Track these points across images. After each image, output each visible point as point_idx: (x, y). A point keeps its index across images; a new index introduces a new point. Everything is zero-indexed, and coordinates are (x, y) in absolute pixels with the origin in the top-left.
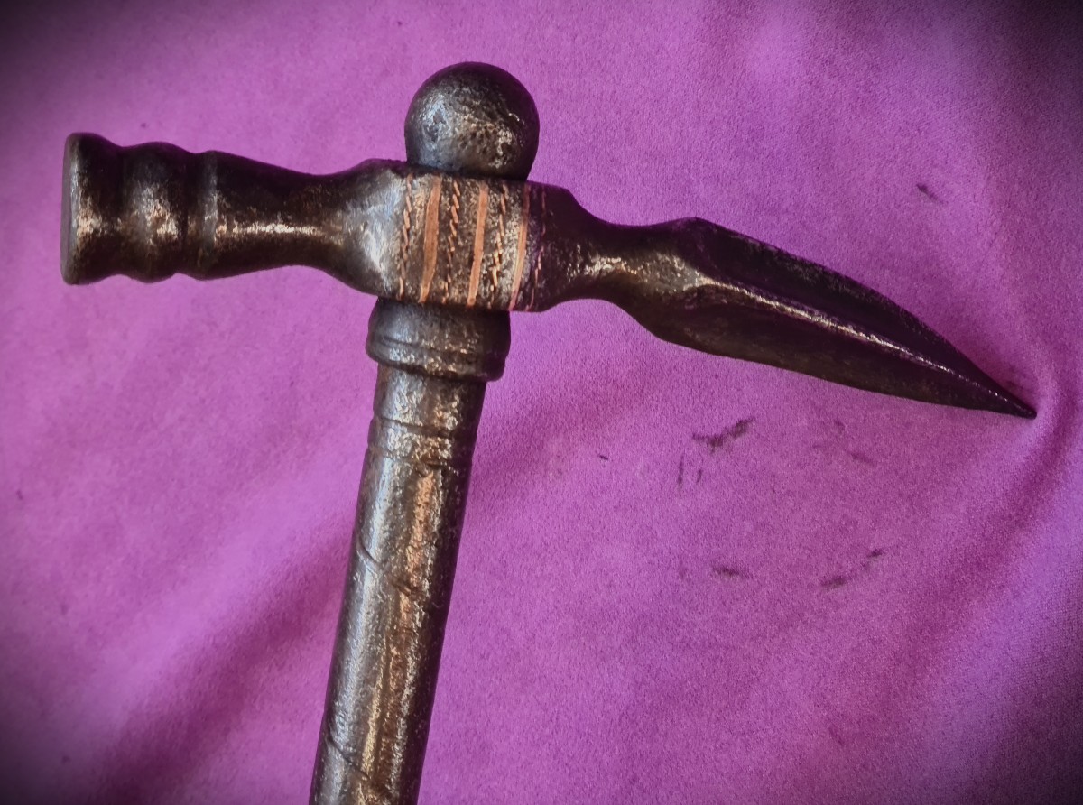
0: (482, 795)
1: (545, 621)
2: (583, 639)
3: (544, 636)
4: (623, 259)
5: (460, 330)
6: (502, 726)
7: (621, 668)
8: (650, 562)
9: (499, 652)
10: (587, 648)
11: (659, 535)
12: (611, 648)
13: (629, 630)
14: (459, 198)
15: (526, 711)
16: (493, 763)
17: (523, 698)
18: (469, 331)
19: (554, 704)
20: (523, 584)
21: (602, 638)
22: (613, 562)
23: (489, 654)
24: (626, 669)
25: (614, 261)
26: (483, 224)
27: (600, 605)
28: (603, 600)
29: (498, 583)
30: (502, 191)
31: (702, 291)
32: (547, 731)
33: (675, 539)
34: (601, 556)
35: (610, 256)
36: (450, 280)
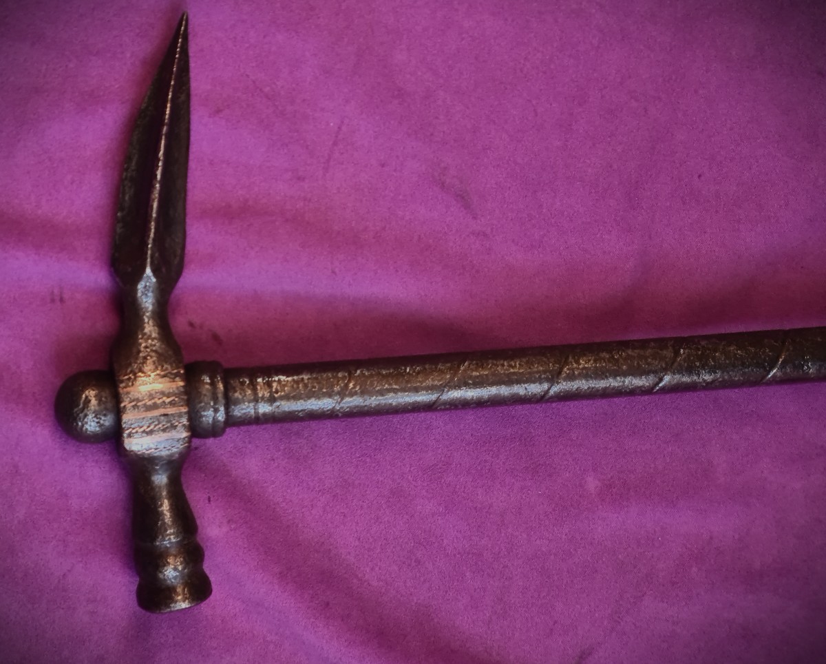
0: (419, 483)
1: (309, 489)
2: (310, 462)
3: (318, 485)
4: (144, 315)
5: (201, 407)
6: (378, 487)
7: (316, 433)
8: (250, 443)
9: (338, 507)
10: (313, 457)
11: (232, 445)
12: (307, 443)
13: (293, 438)
14: (133, 429)
15: (363, 477)
16: (399, 484)
17: (357, 482)
18: (201, 402)
19: (352, 463)
20: (293, 510)
21: (304, 451)
22: (259, 464)
23: (342, 513)
24: (315, 430)
25: (146, 320)
26: (144, 413)
27: (286, 460)
28: (283, 460)
29: (300, 525)
30: (125, 406)
31: (154, 271)
32: (368, 460)
33: (231, 435)
34: (259, 472)
35: (145, 323)
36: (177, 424)
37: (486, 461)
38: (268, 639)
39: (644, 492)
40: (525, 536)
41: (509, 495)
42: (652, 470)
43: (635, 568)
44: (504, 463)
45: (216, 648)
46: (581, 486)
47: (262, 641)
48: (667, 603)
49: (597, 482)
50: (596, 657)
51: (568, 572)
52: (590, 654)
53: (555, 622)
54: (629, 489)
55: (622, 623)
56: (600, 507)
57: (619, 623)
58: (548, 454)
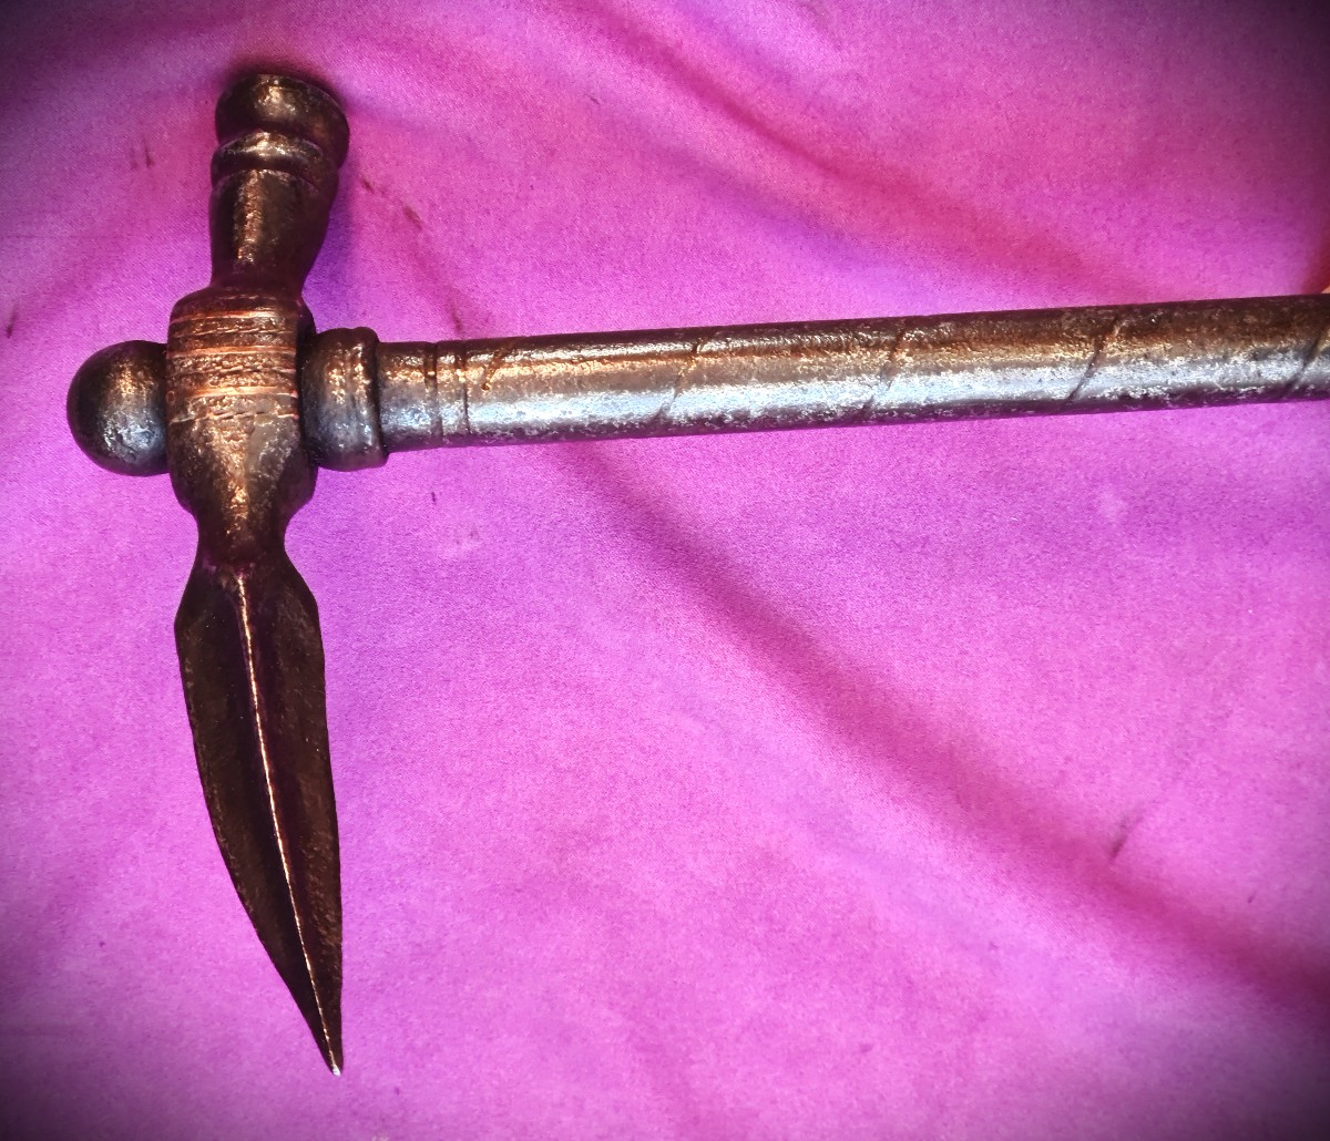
37: (909, 460)
38: (563, 765)
39: (1209, 519)
40: (995, 598)
41: (958, 523)
42: (1223, 481)
43: (1207, 664)
44: (943, 464)
45: (470, 775)
46: (1091, 508)
47: (551, 768)
48: (1273, 727)
49: (1121, 502)
50: (1152, 827)
51: (1081, 667)
52: (1139, 820)
53: (1068, 759)
54: (1180, 514)
55: (1193, 766)
56: (1127, 546)
57: (1187, 764)
58: (1025, 450)
